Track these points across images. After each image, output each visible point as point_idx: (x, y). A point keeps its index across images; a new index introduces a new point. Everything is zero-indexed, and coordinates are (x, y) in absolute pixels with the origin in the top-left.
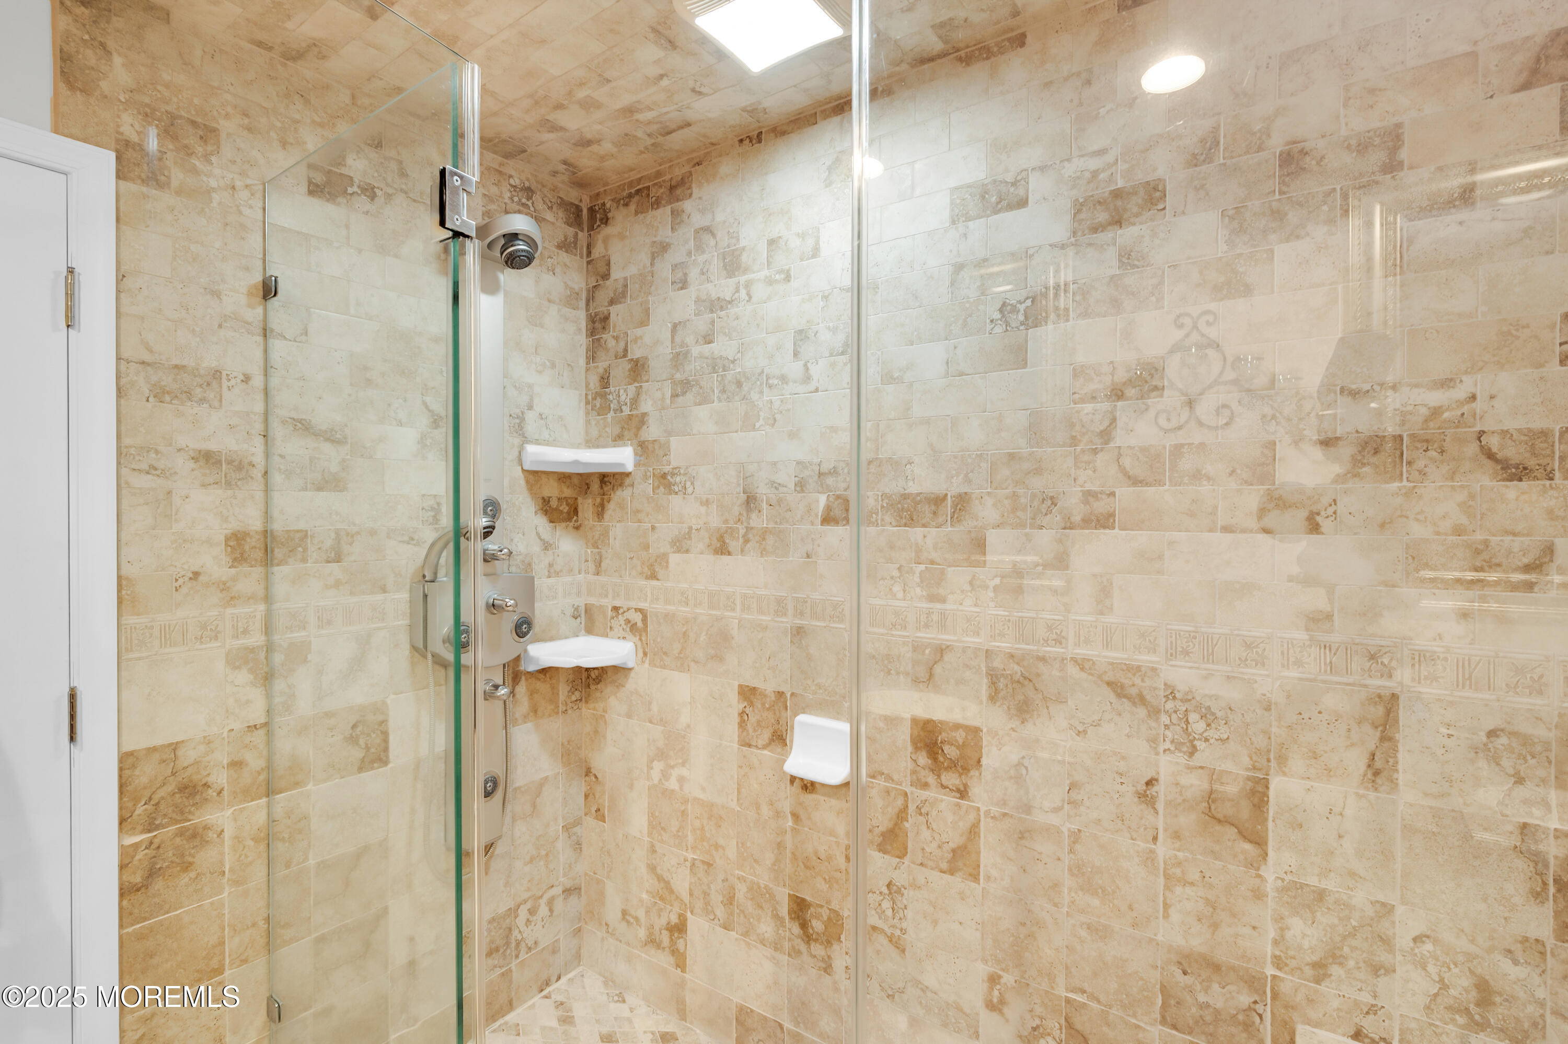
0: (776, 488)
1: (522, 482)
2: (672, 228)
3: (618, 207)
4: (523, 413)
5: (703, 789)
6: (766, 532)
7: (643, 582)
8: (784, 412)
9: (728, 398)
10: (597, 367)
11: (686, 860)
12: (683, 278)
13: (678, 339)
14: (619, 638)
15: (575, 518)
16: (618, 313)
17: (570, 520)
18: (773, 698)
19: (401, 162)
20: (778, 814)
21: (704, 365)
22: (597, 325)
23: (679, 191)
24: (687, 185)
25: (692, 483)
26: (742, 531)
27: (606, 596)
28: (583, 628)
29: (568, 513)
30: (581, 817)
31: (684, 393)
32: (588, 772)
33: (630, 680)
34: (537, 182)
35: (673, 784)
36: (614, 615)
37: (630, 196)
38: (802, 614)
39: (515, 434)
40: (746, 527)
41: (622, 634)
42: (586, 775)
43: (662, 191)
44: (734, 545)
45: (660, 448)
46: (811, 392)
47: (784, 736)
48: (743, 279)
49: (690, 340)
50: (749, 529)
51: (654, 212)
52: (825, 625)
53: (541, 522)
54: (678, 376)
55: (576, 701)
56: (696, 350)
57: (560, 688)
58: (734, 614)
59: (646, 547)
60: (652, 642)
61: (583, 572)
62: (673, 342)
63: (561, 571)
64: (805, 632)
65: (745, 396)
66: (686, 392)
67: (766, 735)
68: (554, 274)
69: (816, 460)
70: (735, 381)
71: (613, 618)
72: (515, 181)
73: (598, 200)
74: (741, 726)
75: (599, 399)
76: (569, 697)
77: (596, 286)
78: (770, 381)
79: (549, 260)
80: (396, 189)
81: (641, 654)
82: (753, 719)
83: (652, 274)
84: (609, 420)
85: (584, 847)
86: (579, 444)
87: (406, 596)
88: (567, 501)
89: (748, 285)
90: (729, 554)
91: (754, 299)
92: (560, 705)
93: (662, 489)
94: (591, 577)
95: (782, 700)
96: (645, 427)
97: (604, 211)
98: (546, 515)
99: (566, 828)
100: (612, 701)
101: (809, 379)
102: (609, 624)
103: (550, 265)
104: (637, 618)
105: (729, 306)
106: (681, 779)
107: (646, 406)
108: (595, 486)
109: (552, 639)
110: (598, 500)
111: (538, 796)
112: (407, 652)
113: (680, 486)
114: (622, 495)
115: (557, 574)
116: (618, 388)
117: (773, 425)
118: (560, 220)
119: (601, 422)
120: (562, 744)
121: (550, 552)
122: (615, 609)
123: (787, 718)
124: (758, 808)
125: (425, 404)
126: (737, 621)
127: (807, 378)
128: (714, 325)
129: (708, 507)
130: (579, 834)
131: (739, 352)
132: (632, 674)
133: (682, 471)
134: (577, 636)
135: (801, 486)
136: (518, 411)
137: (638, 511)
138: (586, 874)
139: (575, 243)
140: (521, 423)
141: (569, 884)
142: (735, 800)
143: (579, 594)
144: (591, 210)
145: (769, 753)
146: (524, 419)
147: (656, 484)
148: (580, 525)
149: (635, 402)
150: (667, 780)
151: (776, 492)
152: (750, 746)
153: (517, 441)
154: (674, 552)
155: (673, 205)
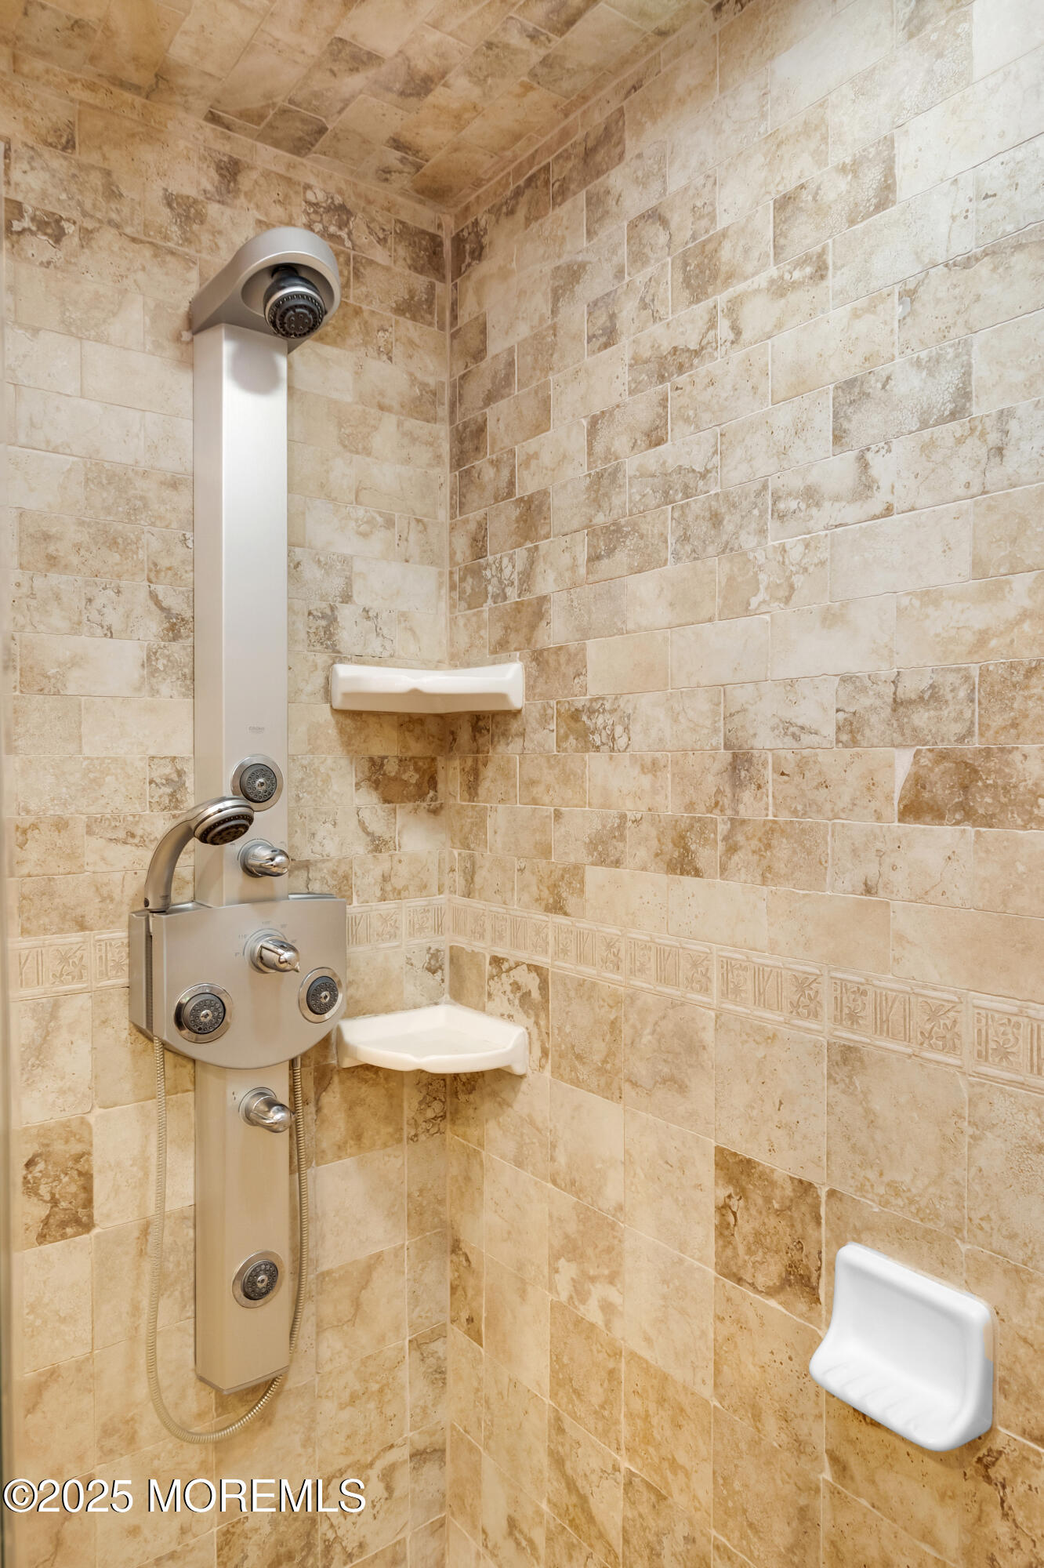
0: (794, 735)
1: (333, 732)
2: (588, 232)
3: (497, 221)
4: (332, 608)
5: (648, 1340)
6: (773, 830)
7: (539, 917)
8: (811, 569)
9: (694, 551)
10: (466, 522)
11: (617, 1469)
12: (608, 324)
13: (599, 448)
14: (502, 1015)
15: (432, 793)
16: (499, 418)
17: (422, 796)
18: (789, 1192)
19: (108, 173)
20: (800, 1446)
21: (648, 490)
22: (469, 445)
23: (599, 157)
24: (615, 139)
25: (626, 729)
26: (723, 828)
27: (482, 936)
28: (447, 990)
29: (418, 785)
30: (444, 1325)
31: (610, 552)
32: (456, 1248)
33: (520, 1096)
34: (359, 195)
35: (592, 1313)
36: (494, 972)
37: (518, 193)
38: (853, 1017)
39: (318, 647)
40: (732, 820)
41: (506, 1008)
42: (453, 1251)
43: (570, 165)
44: (706, 856)
45: (568, 661)
46: (875, 517)
47: (814, 1280)
48: (722, 298)
49: (621, 444)
50: (736, 823)
51: (558, 210)
52: (909, 1051)
53: (368, 801)
54: (600, 519)
55: (435, 1118)
56: (631, 464)
57: (405, 1097)
58: (705, 999)
59: (545, 851)
60: (556, 1031)
61: (447, 891)
62: (590, 454)
63: (406, 888)
64: (861, 1060)
65: (727, 543)
66: (615, 548)
67: (772, 1270)
68: (390, 359)
69: (887, 672)
70: (707, 514)
71: (492, 977)
72: (317, 195)
73: (466, 218)
74: (721, 1234)
75: (470, 580)
76: (421, 1111)
77: (464, 375)
78: (781, 506)
79: (381, 334)
80: (100, 221)
81: (537, 1052)
82: (746, 1227)
83: (555, 330)
84: (486, 615)
85: (450, 1377)
86: (439, 662)
87: (120, 935)
88: (416, 763)
89: (734, 307)
90: (697, 873)
91: (746, 336)
92: (405, 1127)
93: (572, 740)
94: (459, 900)
95: (809, 1200)
96: (543, 623)
97: (477, 234)
98: (376, 789)
99: (416, 1344)
100: (492, 1129)
101: (869, 487)
102: (487, 987)
103: (382, 343)
104: (531, 982)
105: (696, 361)
106: (607, 1308)
107: (546, 583)
108: (465, 735)
109: (388, 1010)
110: (469, 762)
111: (364, 1288)
112: (125, 1034)
113: (604, 734)
114: (507, 751)
115: (398, 894)
116: (498, 556)
117: (788, 600)
118: (401, 262)
119: (474, 619)
120: (409, 1196)
121: (385, 856)
122: (497, 961)
123: (819, 1242)
124: (757, 1417)
125: (154, 597)
126: (713, 1014)
127: (866, 486)
128: (666, 407)
129: (655, 776)
130: (441, 1354)
131: (716, 452)
132: (524, 1086)
133: (608, 706)
134: (436, 1004)
135: (851, 730)
136: (324, 605)
137: (533, 783)
138: (453, 1427)
139: (430, 302)
140: (328, 626)
141: (422, 1442)
142: (710, 1382)
143: (439, 928)
144: (458, 241)
145: (780, 1307)
146: (335, 619)
147: (562, 731)
148: (441, 806)
149: (527, 577)
150: (583, 1301)
151: (795, 745)
152: (739, 1280)
153: (322, 659)
154: (593, 864)
155: (589, 187)
